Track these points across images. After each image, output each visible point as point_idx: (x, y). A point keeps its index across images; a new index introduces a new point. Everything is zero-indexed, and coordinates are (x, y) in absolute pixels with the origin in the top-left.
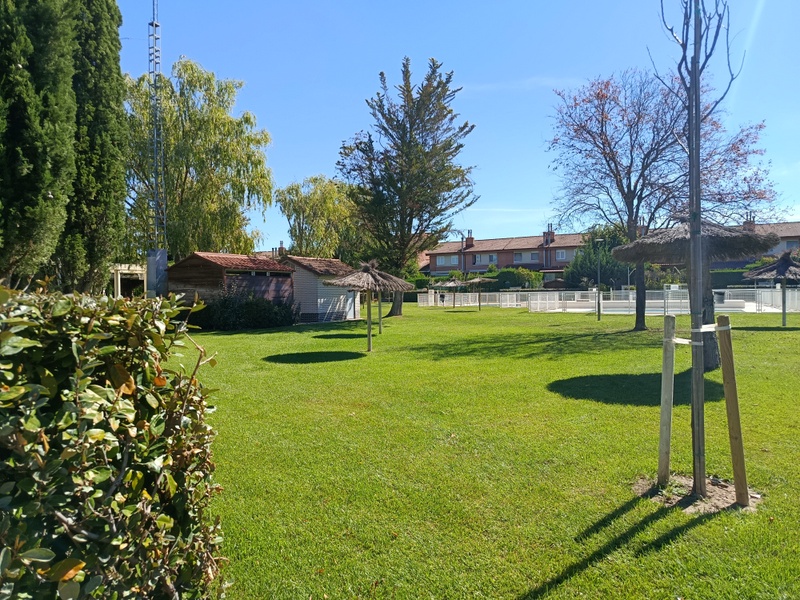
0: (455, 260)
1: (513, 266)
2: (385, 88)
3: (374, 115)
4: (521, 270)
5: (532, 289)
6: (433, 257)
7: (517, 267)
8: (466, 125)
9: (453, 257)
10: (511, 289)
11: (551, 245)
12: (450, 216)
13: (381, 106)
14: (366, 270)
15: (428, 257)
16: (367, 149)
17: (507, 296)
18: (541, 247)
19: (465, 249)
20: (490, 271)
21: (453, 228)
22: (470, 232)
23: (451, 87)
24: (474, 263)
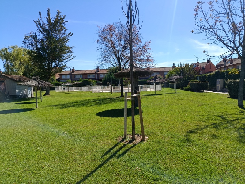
0: (68, 77)
1: (87, 79)
2: (41, 17)
3: (37, 26)
4: (90, 80)
5: (93, 85)
6: (61, 75)
7: (88, 79)
8: (70, 33)
9: (68, 75)
10: (87, 86)
11: (99, 73)
12: (65, 62)
13: (40, 24)
14: (35, 79)
15: (59, 75)
16: (35, 37)
17: (86, 88)
18: (95, 73)
19: (72, 73)
20: (80, 80)
21: (67, 66)
22: (73, 68)
23: (65, 20)
24: (75, 78)
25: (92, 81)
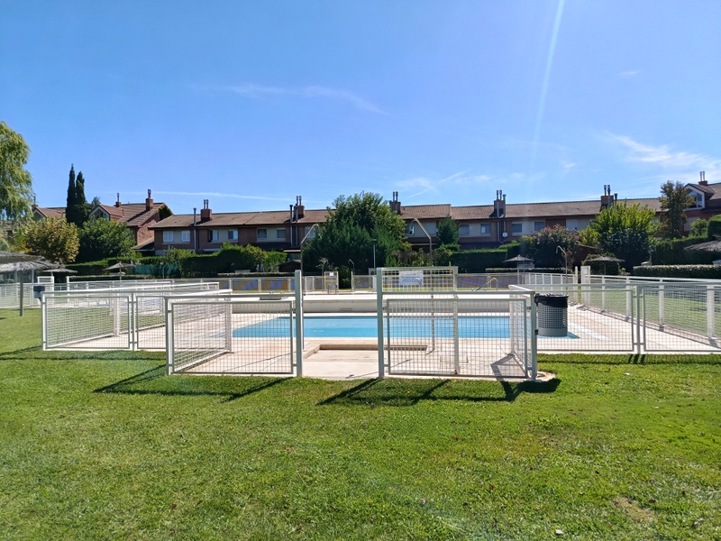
0: (185, 237)
6: (159, 231)
9: (183, 232)
11: (299, 221)
15: (153, 232)
18: (287, 224)
19: (198, 223)
22: (206, 203)
24: (210, 241)
25: (259, 253)
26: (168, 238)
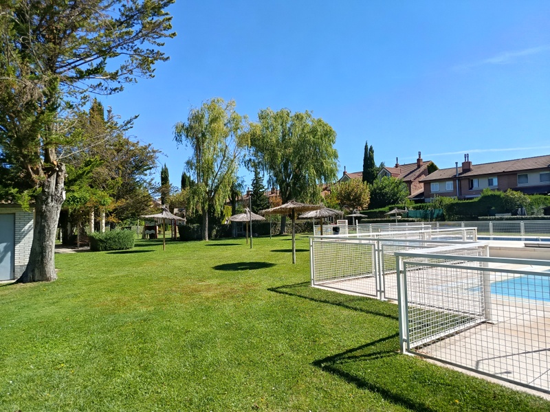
0: (449, 186)
6: (427, 183)
9: (447, 183)
15: (423, 185)
19: (460, 174)
22: (466, 157)
24: (471, 189)
25: (520, 197)
26: (435, 188)
